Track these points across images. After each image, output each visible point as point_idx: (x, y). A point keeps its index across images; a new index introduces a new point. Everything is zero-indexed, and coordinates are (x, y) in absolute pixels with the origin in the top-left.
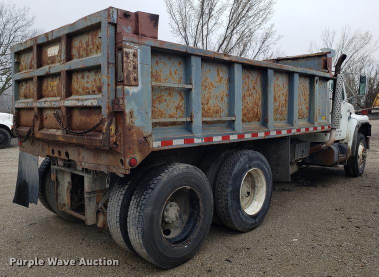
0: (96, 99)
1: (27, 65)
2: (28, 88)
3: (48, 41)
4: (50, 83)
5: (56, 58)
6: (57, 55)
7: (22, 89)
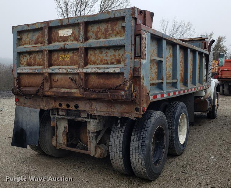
0: (119, 68)
1: (31, 41)
2: (32, 58)
3: (62, 25)
4: (62, 56)
5: (69, 38)
6: (70, 36)
7: (24, 59)
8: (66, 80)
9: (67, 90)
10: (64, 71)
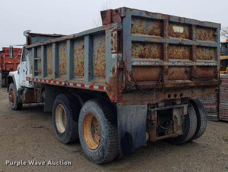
0: (215, 62)
1: (146, 31)
2: (147, 50)
3: (179, 22)
4: (175, 50)
5: (181, 34)
6: (182, 33)
7: (135, 49)
8: (180, 72)
9: (180, 81)
10: (183, 64)
